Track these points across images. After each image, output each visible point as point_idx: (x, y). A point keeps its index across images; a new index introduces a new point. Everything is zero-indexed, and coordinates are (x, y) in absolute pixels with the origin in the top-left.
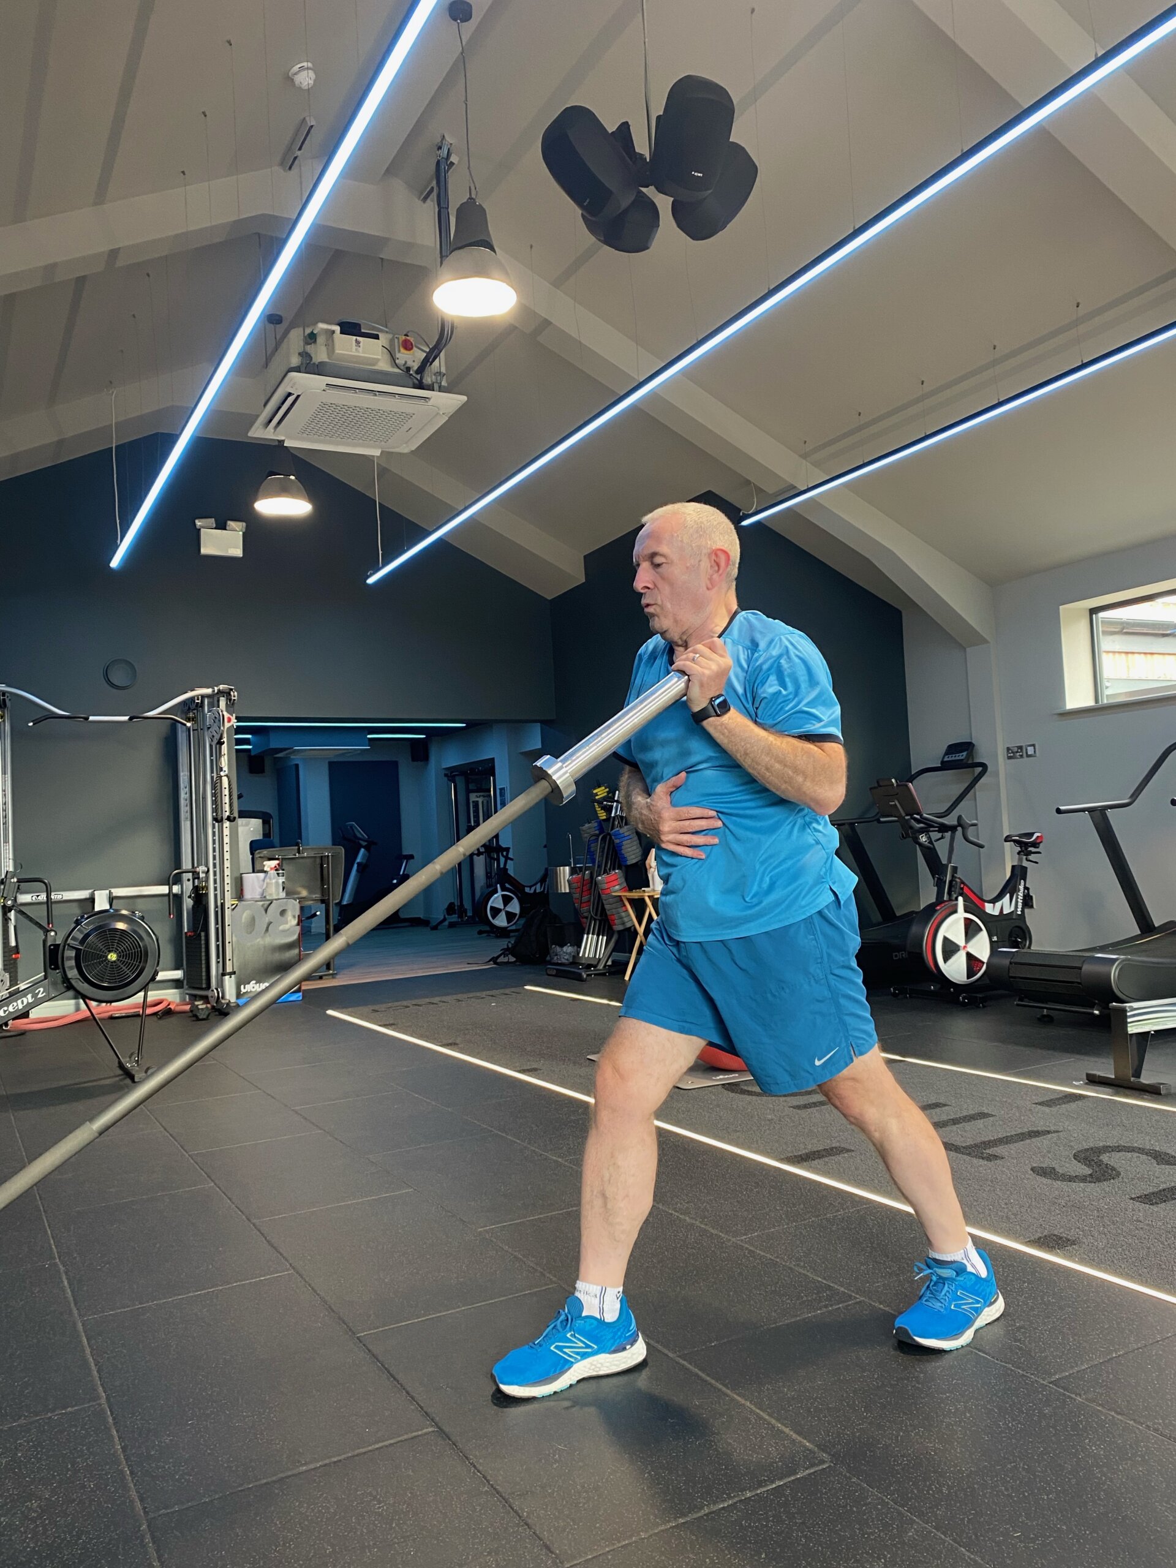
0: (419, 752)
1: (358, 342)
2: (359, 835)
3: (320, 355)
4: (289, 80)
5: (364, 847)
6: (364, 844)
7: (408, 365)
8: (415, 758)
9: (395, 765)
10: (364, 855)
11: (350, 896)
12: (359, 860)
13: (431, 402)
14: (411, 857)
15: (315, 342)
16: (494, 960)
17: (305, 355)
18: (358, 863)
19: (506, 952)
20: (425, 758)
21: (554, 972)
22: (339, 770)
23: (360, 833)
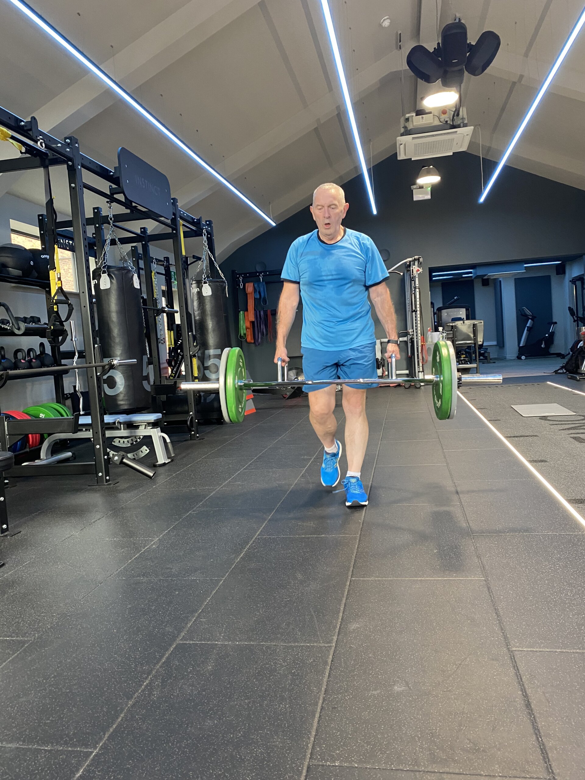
0: (561, 270)
1: (422, 118)
2: (528, 314)
3: (410, 126)
4: (380, 25)
5: (530, 319)
6: (530, 317)
7: (446, 120)
8: (558, 274)
9: (549, 277)
10: (531, 323)
11: (524, 342)
12: (528, 325)
13: (458, 133)
14: (556, 323)
15: (408, 121)
16: (556, 372)
17: (405, 127)
18: (528, 327)
19: (562, 368)
20: (564, 273)
21: (569, 377)
22: (519, 282)
23: (528, 312)
